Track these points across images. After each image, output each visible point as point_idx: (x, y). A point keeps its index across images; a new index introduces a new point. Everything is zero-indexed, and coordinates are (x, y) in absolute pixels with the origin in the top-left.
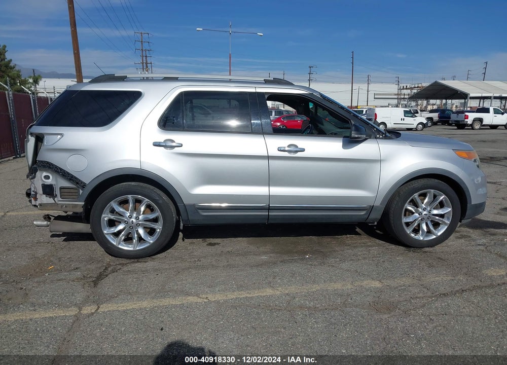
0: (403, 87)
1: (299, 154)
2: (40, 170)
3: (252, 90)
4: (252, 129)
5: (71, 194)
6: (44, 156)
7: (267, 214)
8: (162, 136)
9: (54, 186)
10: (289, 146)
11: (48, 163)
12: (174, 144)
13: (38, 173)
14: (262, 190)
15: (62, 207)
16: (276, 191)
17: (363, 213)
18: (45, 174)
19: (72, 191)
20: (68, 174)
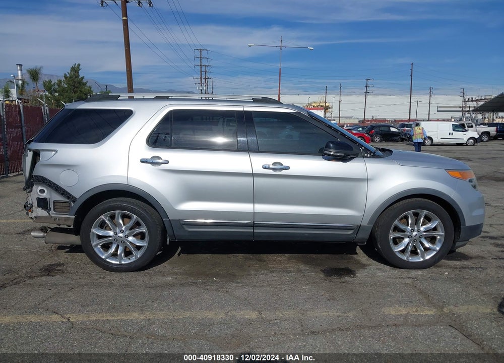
0: (469, 99)
1: (284, 172)
2: (36, 184)
3: (241, 109)
4: (238, 147)
5: (63, 208)
6: (40, 171)
7: (253, 231)
8: (150, 153)
9: (48, 200)
10: (274, 164)
11: (42, 177)
12: (160, 161)
13: (34, 187)
14: (247, 207)
15: (55, 220)
16: (261, 208)
17: (350, 232)
18: (40, 188)
19: (64, 204)
20: (61, 188)
